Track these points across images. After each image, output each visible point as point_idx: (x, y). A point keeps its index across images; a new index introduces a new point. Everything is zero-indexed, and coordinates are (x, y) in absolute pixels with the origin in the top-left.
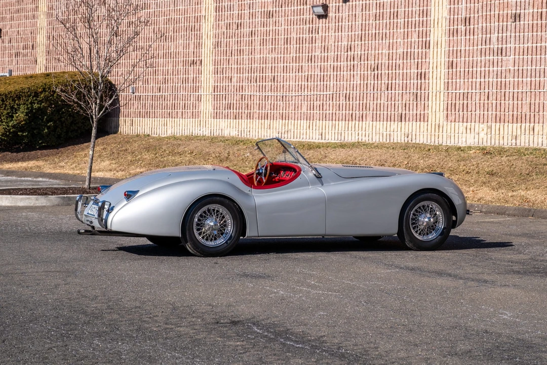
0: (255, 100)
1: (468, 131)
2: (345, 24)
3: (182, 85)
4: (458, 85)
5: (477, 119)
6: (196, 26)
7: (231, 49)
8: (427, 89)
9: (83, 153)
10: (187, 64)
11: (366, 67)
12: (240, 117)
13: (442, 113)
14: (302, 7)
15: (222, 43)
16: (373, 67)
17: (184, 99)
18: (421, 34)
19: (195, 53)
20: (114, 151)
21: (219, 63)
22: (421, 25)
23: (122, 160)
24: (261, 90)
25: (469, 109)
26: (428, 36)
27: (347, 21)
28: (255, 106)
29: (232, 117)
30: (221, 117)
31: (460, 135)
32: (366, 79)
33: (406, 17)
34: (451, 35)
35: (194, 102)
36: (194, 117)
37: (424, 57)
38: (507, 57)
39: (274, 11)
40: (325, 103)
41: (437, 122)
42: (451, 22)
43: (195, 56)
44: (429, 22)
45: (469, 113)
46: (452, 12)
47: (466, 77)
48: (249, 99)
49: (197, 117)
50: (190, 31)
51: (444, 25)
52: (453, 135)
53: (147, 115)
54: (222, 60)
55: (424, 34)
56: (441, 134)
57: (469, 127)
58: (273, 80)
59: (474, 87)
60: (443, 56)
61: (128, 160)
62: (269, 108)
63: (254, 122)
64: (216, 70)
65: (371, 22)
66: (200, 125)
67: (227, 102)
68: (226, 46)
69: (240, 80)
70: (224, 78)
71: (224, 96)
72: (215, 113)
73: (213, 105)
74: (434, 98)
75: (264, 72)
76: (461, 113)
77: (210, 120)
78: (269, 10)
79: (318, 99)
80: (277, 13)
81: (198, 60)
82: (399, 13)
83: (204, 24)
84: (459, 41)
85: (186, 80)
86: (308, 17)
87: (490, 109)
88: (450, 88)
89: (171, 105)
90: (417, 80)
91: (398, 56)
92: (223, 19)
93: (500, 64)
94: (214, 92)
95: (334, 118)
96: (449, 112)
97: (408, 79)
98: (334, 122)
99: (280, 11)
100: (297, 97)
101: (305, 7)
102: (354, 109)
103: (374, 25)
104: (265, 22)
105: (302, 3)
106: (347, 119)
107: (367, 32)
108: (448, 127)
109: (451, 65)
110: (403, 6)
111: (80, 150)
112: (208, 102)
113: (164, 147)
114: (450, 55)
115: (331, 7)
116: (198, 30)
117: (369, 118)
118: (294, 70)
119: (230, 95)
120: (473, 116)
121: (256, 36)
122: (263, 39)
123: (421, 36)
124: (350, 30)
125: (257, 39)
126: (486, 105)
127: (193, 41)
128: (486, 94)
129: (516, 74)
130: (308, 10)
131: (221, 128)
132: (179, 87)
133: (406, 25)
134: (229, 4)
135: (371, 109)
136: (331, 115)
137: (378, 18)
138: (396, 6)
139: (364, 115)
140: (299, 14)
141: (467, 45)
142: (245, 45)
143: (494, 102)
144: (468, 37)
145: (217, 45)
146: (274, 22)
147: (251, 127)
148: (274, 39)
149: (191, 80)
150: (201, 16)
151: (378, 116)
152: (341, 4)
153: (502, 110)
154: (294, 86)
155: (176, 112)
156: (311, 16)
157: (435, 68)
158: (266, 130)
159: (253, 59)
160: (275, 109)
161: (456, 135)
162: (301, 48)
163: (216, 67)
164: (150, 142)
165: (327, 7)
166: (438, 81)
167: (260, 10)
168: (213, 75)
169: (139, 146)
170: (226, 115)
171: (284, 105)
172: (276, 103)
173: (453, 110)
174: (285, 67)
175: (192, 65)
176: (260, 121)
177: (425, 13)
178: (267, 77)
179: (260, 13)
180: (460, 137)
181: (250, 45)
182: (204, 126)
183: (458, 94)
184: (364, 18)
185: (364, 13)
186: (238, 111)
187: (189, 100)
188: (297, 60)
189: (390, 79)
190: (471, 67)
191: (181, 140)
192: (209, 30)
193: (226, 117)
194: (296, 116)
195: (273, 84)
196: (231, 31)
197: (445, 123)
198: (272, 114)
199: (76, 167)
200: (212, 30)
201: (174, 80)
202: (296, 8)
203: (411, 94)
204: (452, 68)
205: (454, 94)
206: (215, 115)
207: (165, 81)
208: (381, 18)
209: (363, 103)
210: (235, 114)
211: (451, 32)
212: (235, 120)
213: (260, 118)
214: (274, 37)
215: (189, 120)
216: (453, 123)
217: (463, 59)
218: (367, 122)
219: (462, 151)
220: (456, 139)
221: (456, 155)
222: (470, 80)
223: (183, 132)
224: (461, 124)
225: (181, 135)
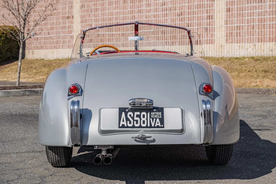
0: (106, 36)
1: (241, 48)
3: (62, 30)
4: (233, 22)
5: (246, 41)
7: (91, 8)
8: (213, 25)
9: (7, 70)
10: (65, 18)
11: (174, 14)
13: (223, 39)
15: (85, 5)
16: (179, 14)
17: (63, 38)
19: (69, 12)
20: (25, 68)
21: (84, 17)
23: (31, 72)
24: (110, 31)
25: (241, 35)
28: (106, 40)
30: (86, 47)
31: (235, 50)
32: (174, 21)
35: (70, 39)
36: (70, 48)
37: (211, 6)
38: (265, 4)
40: (149, 36)
41: (221, 44)
45: (241, 38)
47: (238, 17)
48: (103, 36)
52: (230, 51)
53: (42, 48)
54: (85, 15)
56: (223, 50)
57: (241, 46)
59: (244, 22)
60: (223, 5)
61: (34, 72)
62: (115, 41)
64: (82, 21)
67: (89, 38)
68: (88, 7)
70: (87, 25)
71: (87, 35)
74: (218, 30)
75: (111, 20)
76: (236, 38)
79: (145, 34)
81: (71, 16)
85: (64, 27)
87: (255, 35)
88: (228, 24)
89: (56, 42)
90: (207, 20)
91: (194, 7)
93: (260, 8)
95: (155, 45)
96: (228, 38)
97: (201, 19)
100: (132, 34)
102: (168, 39)
106: (163, 44)
108: (228, 47)
109: (228, 10)
111: (5, 68)
113: (54, 65)
114: (228, 4)
117: (177, 43)
118: (130, 18)
119: (91, 35)
120: (244, 39)
122: (110, 2)
125: (107, 2)
126: (252, 33)
127: (68, 5)
128: (252, 26)
129: (271, 13)
132: (60, 31)
135: (178, 38)
136: (153, 43)
139: (174, 42)
142: (99, 6)
143: (257, 30)
145: (82, 6)
148: (117, 2)
149: (67, 27)
153: (263, 34)
154: (130, 28)
155: (59, 46)
157: (218, 12)
159: (104, 13)
160: (119, 41)
161: (233, 51)
162: (134, 5)
163: (82, 19)
164: (45, 62)
166: (221, 20)
168: (81, 24)
169: (39, 65)
170: (89, 46)
171: (124, 39)
172: (119, 37)
173: (231, 36)
174: (124, 17)
175: (68, 19)
180: (235, 52)
181: (102, 5)
183: (233, 27)
187: (66, 38)
188: (131, 12)
189: (190, 20)
190: (241, 10)
191: (63, 60)
193: (89, 47)
194: (132, 44)
197: (226, 44)
199: (4, 77)
201: (57, 28)
203: (204, 28)
204: (229, 12)
205: (231, 27)
207: (52, 29)
209: (173, 35)
210: (94, 45)
215: (66, 49)
216: (231, 44)
217: (236, 6)
218: (176, 46)
219: (239, 59)
220: (233, 53)
221: (237, 62)
222: (241, 18)
223: (63, 56)
224: (236, 44)
225: (62, 58)
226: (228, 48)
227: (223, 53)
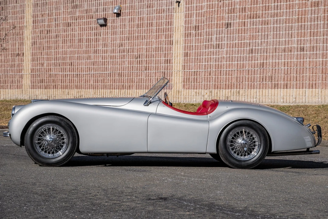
0: (59, 77)
1: (197, 94)
2: (118, 30)
3: (10, 69)
4: (191, 67)
5: (203, 87)
6: (20, 32)
7: (43, 46)
8: (171, 69)
10: (14, 56)
11: (132, 56)
12: (49, 88)
13: (180, 84)
14: (90, 20)
15: (37, 42)
16: (136, 56)
17: (12, 77)
18: (167, 36)
19: (19, 49)
21: (35, 55)
22: (167, 31)
24: (63, 71)
25: (198, 81)
26: (172, 37)
27: (119, 29)
28: (59, 81)
29: (43, 88)
30: (36, 88)
31: (192, 97)
32: (132, 64)
33: (158, 26)
34: (187, 36)
35: (19, 79)
36: (18, 88)
37: (169, 50)
38: (222, 49)
39: (72, 23)
40: (105, 78)
41: (178, 89)
42: (186, 29)
43: (19, 50)
44: (172, 29)
45: (198, 84)
46: (187, 23)
47: (196, 62)
48: (55, 76)
49: (20, 88)
50: (16, 35)
51: (182, 31)
52: (187, 97)
54: (37, 53)
55: (169, 36)
56: (180, 96)
57: (197, 92)
58: (71, 64)
59: (201, 68)
60: (181, 49)
62: (68, 82)
63: (58, 91)
64: (33, 59)
65: (135, 29)
66: (22, 93)
67: (40, 78)
68: (40, 44)
69: (48, 65)
70: (39, 64)
71: (38, 75)
72: (32, 85)
73: (31, 81)
74: (176, 75)
75: (65, 60)
76: (193, 84)
77: (29, 90)
78: (68, 22)
79: (101, 76)
80: (74, 24)
81: (21, 53)
82: (153, 23)
83: (25, 31)
84: (192, 40)
85: (13, 66)
86: (94, 26)
87: (211, 81)
88: (186, 69)
89: (3, 81)
90: (165, 64)
91: (153, 50)
92: (38, 28)
93: (217, 54)
94: (32, 73)
95: (111, 88)
96: (185, 83)
97: (159, 63)
98: (111, 90)
99: (76, 22)
100: (87, 75)
101: (92, 20)
102: (125, 82)
103: (137, 31)
104: (66, 29)
105: (90, 18)
106: (120, 88)
107: (132, 35)
108: (185, 92)
109: (186, 55)
110: (156, 19)
112: (27, 79)
114: (186, 48)
115: (109, 20)
116: (22, 34)
117: (134, 87)
118: (85, 58)
119: (42, 74)
120: (201, 85)
121: (60, 38)
122: (64, 40)
123: (167, 37)
124: (121, 34)
125: (60, 39)
126: (209, 79)
127: (18, 41)
128: (209, 72)
129: (228, 60)
130: (94, 22)
131: (36, 95)
132: (9, 70)
133: (158, 30)
134: (42, 18)
135: (136, 82)
136: (109, 86)
137: (139, 26)
138: (151, 19)
139: (131, 86)
140: (88, 24)
141: (197, 43)
142: (52, 43)
143: (214, 77)
144: (197, 38)
145: (34, 43)
146: (72, 29)
147: (56, 94)
148: (71, 40)
149: (16, 65)
150: (24, 26)
151: (140, 86)
152: (115, 18)
153: (219, 81)
154: (85, 68)
155: (6, 85)
156: (96, 25)
157: (176, 57)
158: (66, 95)
159: (58, 52)
160: (72, 82)
161: (190, 97)
162: (89, 45)
163: (33, 57)
165: (107, 20)
166: (178, 65)
167: (62, 22)
168: (31, 62)
170: (40, 86)
171: (78, 80)
172: (73, 78)
173: (188, 82)
174: (79, 56)
175: (17, 56)
176: (62, 90)
177: (170, 23)
178: (67, 63)
179: (62, 24)
180: (192, 98)
181: (56, 43)
182: (25, 94)
183: (191, 72)
184: (130, 26)
185: (130, 23)
186: (47, 84)
187: (15, 78)
188: (87, 52)
189: (148, 63)
190: (199, 55)
191: (10, 102)
192: (29, 34)
193: (40, 88)
194: (86, 87)
195: (71, 67)
196: (43, 35)
197: (183, 90)
198: (70, 86)
200: (31, 34)
201: (5, 65)
202: (86, 20)
203: (161, 73)
204: (187, 57)
205: (188, 72)
206: (32, 87)
208: (142, 27)
209: (130, 78)
210: (45, 86)
211: (187, 34)
212: (45, 90)
213: (62, 88)
214: (71, 38)
215: (15, 90)
216: (188, 90)
217: (194, 51)
218: (133, 90)
219: (195, 106)
220: (190, 99)
221: (192, 108)
222: (199, 64)
223: (11, 97)
224: (192, 90)
225: (9, 99)
226: (185, 94)
227: (180, 99)
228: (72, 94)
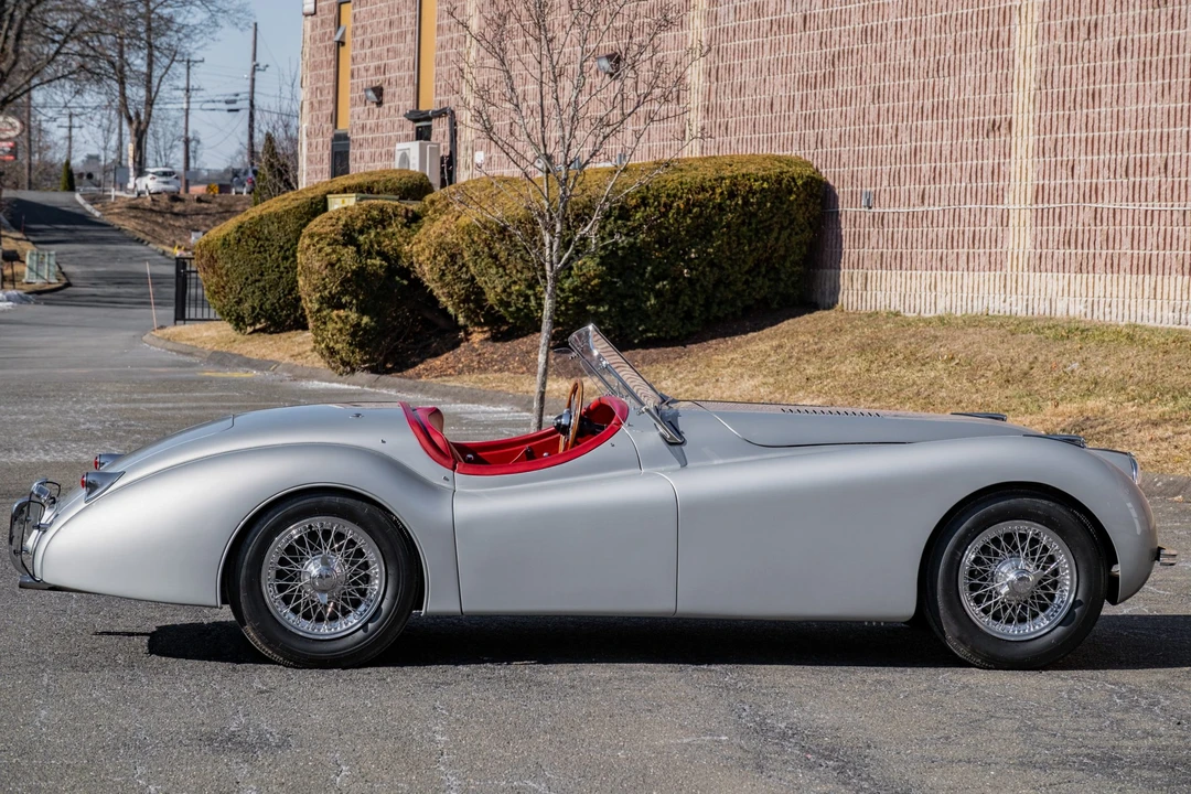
0: (1124, 223)
3: (969, 186)
6: (1001, 33)
7: (1073, 89)
10: (980, 133)
12: (1091, 268)
15: (1056, 74)
17: (972, 220)
19: (998, 103)
21: (1048, 128)
24: (1137, 196)
28: (1124, 237)
29: (1073, 268)
30: (1049, 267)
35: (994, 228)
36: (993, 267)
43: (998, 109)
48: (1111, 219)
49: (999, 266)
50: (989, 48)
53: (896, 262)
54: (1054, 119)
58: (1162, 170)
62: (1155, 244)
63: (1121, 281)
64: (1041, 144)
66: (1005, 287)
67: (1063, 228)
68: (1064, 82)
69: (1092, 170)
70: (1059, 166)
71: (1057, 211)
72: (1038, 257)
73: (1033, 236)
75: (1145, 148)
77: (1026, 274)
81: (1003, 120)
83: (1018, 29)
85: (978, 173)
89: (945, 237)
92: (1059, 14)
94: (1037, 203)
104: (1150, 17)
112: (1022, 229)
116: (1006, 42)
119: (1069, 210)
121: (1129, 54)
122: (1144, 63)
125: (1132, 62)
127: (994, 72)
131: (1048, 297)
132: (963, 189)
142: (1104, 79)
145: (1046, 78)
146: (1169, 16)
147: (1114, 294)
148: (1167, 62)
149: (988, 171)
150: (1013, 8)
155: (955, 255)
158: (1146, 301)
159: (1121, 115)
160: (1168, 247)
163: (1042, 137)
168: (1036, 159)
170: (1061, 261)
172: (1169, 229)
175: (991, 135)
176: (1134, 276)
178: (1151, 161)
181: (1116, 78)
182: (1014, 290)
186: (1085, 250)
187: (983, 223)
192: (1028, 43)
193: (1061, 267)
195: (1163, 180)
196: (1075, 43)
198: (1161, 259)
200: (1034, 41)
201: (954, 172)
206: (1038, 262)
207: (935, 176)
210: (1079, 259)
212: (1078, 276)
213: (1134, 270)
214: (1168, 57)
215: (981, 274)
228: (1165, 297)
